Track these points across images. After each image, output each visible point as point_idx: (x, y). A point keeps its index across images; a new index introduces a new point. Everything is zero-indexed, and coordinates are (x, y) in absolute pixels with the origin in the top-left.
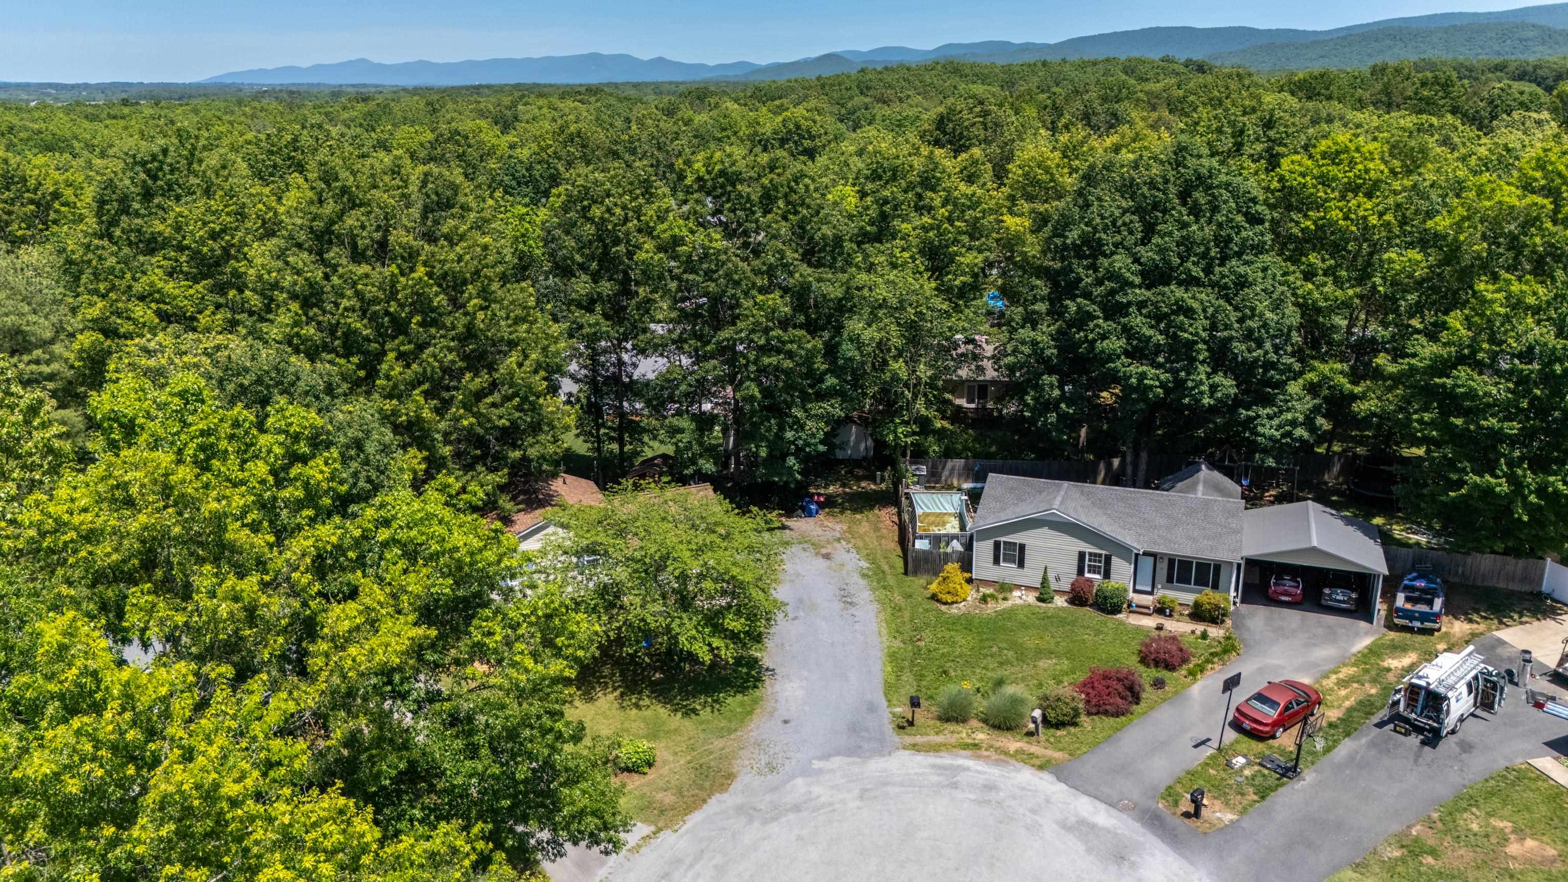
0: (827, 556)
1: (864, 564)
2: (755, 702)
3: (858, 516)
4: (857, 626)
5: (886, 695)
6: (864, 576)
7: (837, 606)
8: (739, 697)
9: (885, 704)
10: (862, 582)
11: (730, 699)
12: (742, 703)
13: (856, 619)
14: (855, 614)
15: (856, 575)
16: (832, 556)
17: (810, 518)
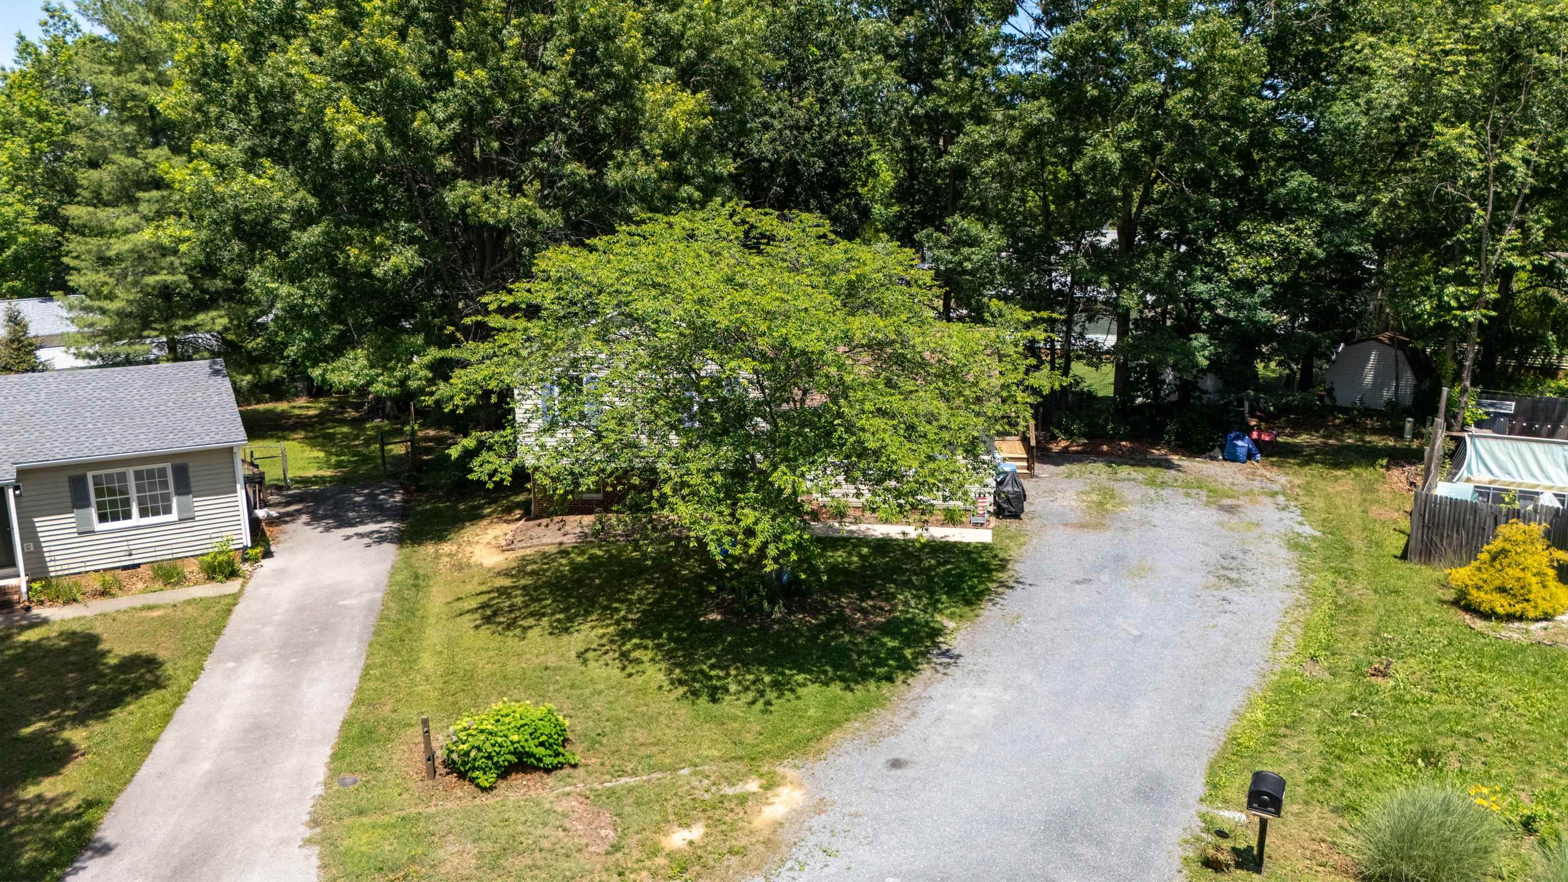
0: (1228, 509)
1: (1308, 531)
2: (863, 707)
4: (1223, 620)
5: (1213, 769)
6: (1295, 546)
7: (1199, 579)
8: (836, 688)
9: (1199, 788)
10: (1284, 553)
11: (814, 688)
12: (832, 703)
13: (1230, 608)
14: (1233, 598)
15: (1277, 542)
16: (1241, 510)
17: (1232, 463)
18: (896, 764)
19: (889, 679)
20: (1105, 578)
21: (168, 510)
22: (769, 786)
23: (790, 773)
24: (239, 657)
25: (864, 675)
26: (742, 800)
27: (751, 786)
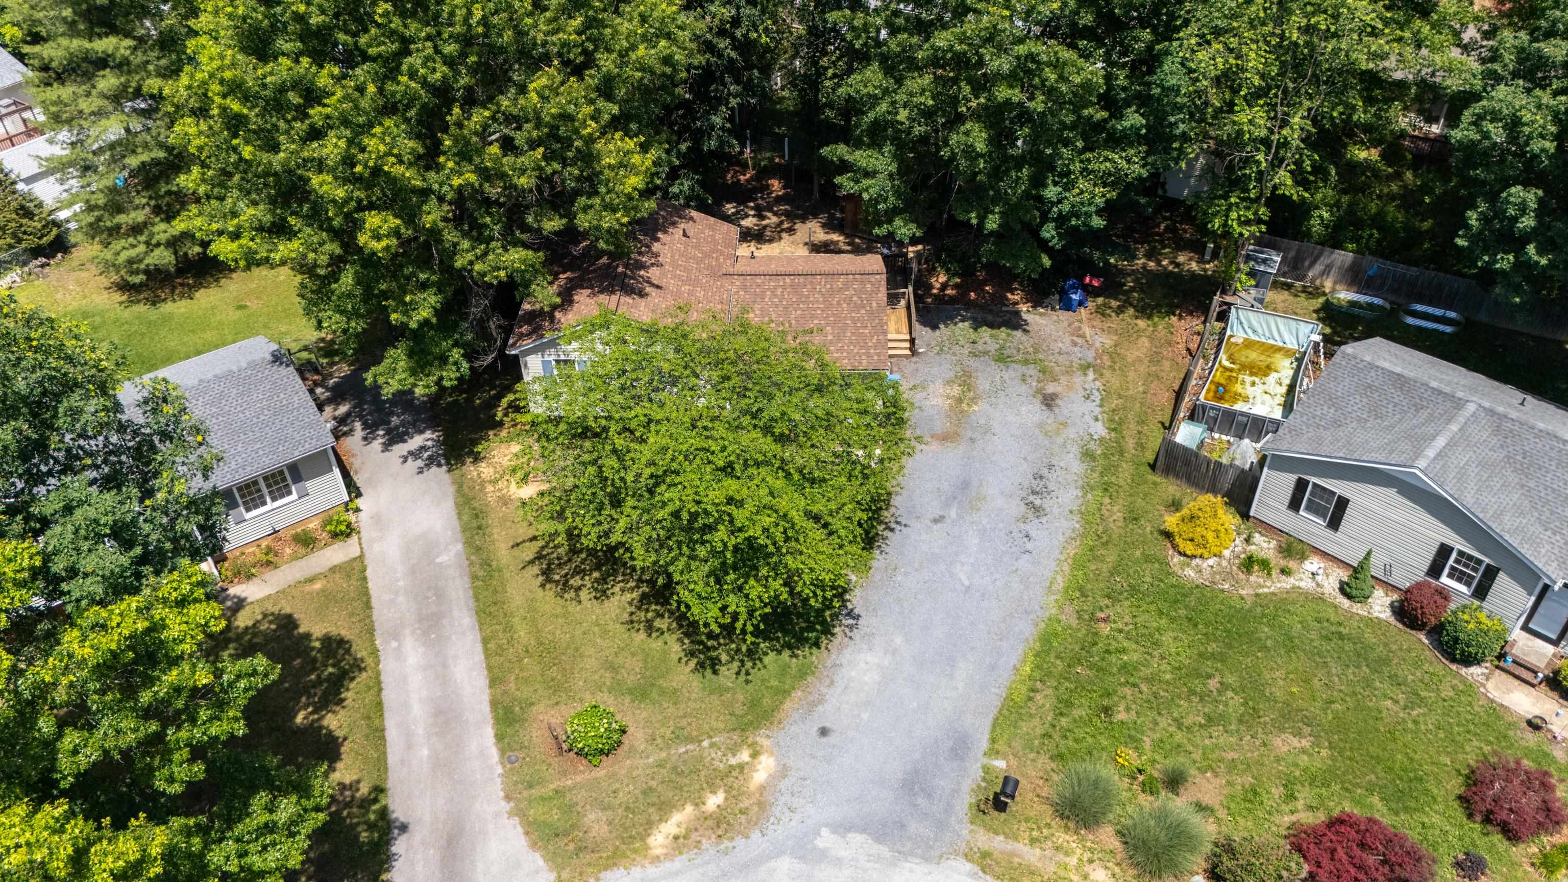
0: (1049, 401)
1: (1100, 430)
2: (803, 674)
3: (1142, 323)
4: (1024, 563)
5: (994, 725)
6: (1087, 455)
7: (1016, 508)
8: (786, 656)
9: (985, 745)
10: (1077, 468)
11: (772, 655)
12: (784, 670)
13: (1029, 546)
14: (1033, 534)
15: (1075, 450)
16: (1058, 402)
17: (1066, 313)
18: (824, 732)
19: (817, 645)
20: (953, 513)
21: (289, 493)
22: (755, 755)
23: (766, 743)
25: (802, 641)
26: (741, 767)
27: (744, 756)
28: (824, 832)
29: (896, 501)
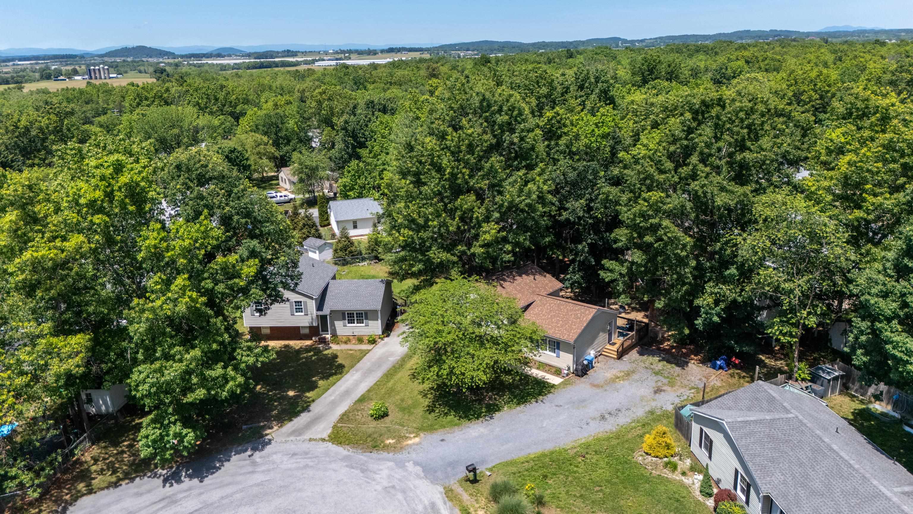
0: (658, 391)
1: (669, 407)
2: (455, 425)
4: (575, 430)
5: (502, 463)
6: (652, 412)
7: (595, 415)
8: (456, 419)
9: (489, 466)
10: (640, 413)
11: (452, 417)
12: (451, 421)
13: (585, 426)
14: (591, 424)
15: (647, 409)
16: (662, 393)
17: (712, 370)
18: (442, 440)
19: (470, 420)
20: (567, 406)
21: (363, 323)
22: (415, 437)
23: (422, 435)
24: (357, 371)
25: (466, 417)
26: (408, 437)
27: (412, 436)
28: (411, 462)
29: (550, 396)
